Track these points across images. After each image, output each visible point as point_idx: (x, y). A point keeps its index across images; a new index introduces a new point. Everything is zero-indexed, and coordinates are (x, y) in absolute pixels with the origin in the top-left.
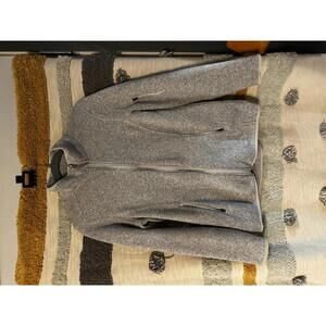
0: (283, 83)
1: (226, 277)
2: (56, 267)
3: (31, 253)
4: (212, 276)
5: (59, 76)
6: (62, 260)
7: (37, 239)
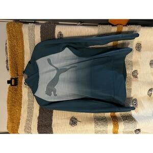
2: (26, 123)
4: (99, 129)
5: (29, 33)
6: (29, 120)
7: (17, 110)
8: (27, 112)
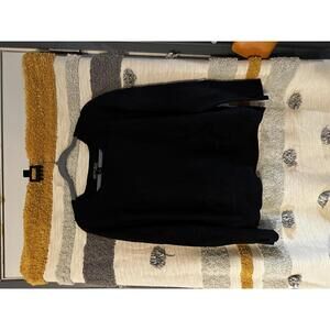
0: (286, 86)
1: (224, 274)
2: (61, 260)
3: (36, 245)
4: (211, 272)
5: (68, 74)
6: (66, 253)
7: (42, 232)
8: (61, 236)
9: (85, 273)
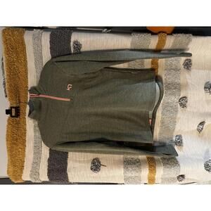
3: (17, 158)
4: (129, 174)
5: (34, 44)
6: (36, 163)
7: (20, 150)
8: (33, 152)
9: (49, 176)
